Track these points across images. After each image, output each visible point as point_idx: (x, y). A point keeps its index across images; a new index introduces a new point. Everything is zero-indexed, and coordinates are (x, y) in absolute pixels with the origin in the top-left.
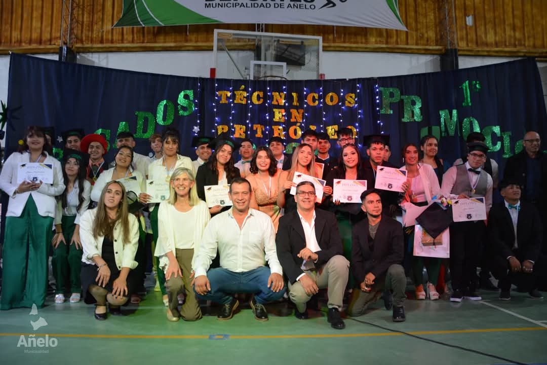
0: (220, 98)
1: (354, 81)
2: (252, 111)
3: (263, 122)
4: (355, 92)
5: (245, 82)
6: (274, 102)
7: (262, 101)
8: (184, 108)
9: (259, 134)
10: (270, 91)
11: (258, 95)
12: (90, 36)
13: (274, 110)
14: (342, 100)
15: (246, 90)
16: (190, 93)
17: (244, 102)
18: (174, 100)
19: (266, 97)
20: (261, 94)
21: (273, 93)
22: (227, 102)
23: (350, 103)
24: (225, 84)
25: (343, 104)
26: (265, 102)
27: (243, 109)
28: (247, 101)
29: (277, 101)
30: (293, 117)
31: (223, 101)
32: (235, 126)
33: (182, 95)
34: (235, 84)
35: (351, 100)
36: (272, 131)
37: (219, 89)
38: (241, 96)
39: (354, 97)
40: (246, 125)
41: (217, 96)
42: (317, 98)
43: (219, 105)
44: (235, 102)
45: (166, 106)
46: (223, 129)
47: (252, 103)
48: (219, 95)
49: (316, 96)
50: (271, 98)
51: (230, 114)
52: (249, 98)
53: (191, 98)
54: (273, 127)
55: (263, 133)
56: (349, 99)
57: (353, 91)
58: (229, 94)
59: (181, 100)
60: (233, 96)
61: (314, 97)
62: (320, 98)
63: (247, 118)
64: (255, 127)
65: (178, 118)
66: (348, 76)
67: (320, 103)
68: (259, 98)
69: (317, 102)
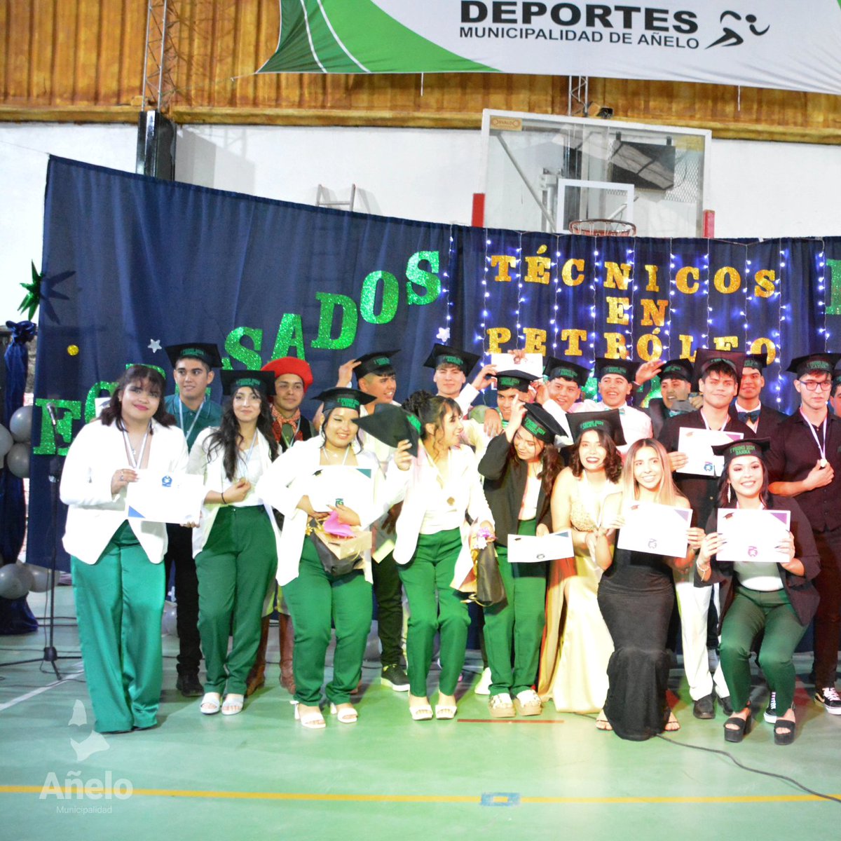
0: (494, 271)
1: (774, 243)
2: (562, 299)
3: (581, 323)
4: (776, 269)
5: (548, 238)
6: (608, 284)
7: (581, 278)
8: (419, 290)
9: (573, 350)
10: (598, 259)
11: (574, 267)
12: (207, 88)
13: (609, 299)
14: (749, 282)
15: (547, 254)
16: (433, 257)
17: (545, 280)
18: (399, 271)
19: (589, 271)
20: (581, 264)
21: (607, 265)
22: (509, 279)
23: (764, 289)
24: (507, 239)
25: (750, 292)
26: (588, 280)
27: (542, 295)
28: (551, 278)
29: (614, 281)
30: (646, 315)
31: (502, 277)
32: (525, 330)
33: (414, 260)
34: (529, 242)
35: (767, 285)
36: (602, 344)
37: (494, 251)
38: (539, 266)
39: (772, 278)
40: (549, 330)
41: (489, 266)
42: (696, 277)
43: (493, 285)
44: (526, 279)
45: (380, 285)
46: (500, 335)
47: (562, 284)
48: (493, 265)
49: (695, 272)
50: (603, 273)
51: (514, 304)
52: (555, 272)
53: (435, 268)
54: (606, 335)
55: (582, 345)
56: (761, 282)
57: (771, 264)
58: (514, 262)
59: (413, 273)
60: (524, 268)
61: (690, 275)
62: (703, 275)
63: (550, 314)
64: (565, 334)
65: (404, 308)
66: (763, 233)
67: (702, 287)
68: (575, 273)
69: (696, 286)
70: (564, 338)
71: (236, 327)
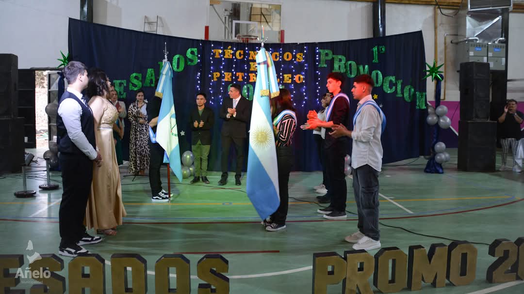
0: (214, 54)
1: (302, 45)
2: (236, 63)
3: (243, 71)
4: (303, 52)
5: (232, 44)
6: (250, 58)
7: (242, 56)
8: (191, 61)
9: (240, 79)
10: (247, 50)
11: (240, 53)
13: (250, 63)
14: (295, 57)
15: (231, 49)
16: (195, 50)
17: (231, 57)
18: (184, 55)
19: (245, 54)
20: (242, 52)
21: (250, 52)
22: (219, 57)
23: (299, 59)
24: (218, 44)
25: (295, 60)
26: (244, 57)
27: (229, 62)
28: (233, 57)
29: (252, 57)
31: (217, 56)
32: (225, 73)
33: (189, 50)
34: (225, 45)
35: (300, 58)
36: (249, 77)
37: (214, 48)
38: (229, 53)
39: (302, 56)
40: (232, 72)
41: (213, 52)
42: (278, 55)
43: (214, 59)
44: (225, 57)
45: (179, 59)
46: (216, 75)
47: (236, 58)
48: (214, 52)
49: (278, 54)
50: (249, 55)
51: (221, 65)
52: (234, 54)
53: (196, 53)
54: (250, 74)
55: (243, 78)
56: (298, 56)
57: (302, 51)
58: (221, 51)
59: (189, 55)
60: (224, 53)
61: (276, 55)
62: (280, 54)
63: (232, 68)
64: (238, 74)
65: (186, 67)
66: (299, 41)
67: (280, 58)
68: (240, 55)
69: (278, 58)
70: (237, 75)
71: (133, 73)
